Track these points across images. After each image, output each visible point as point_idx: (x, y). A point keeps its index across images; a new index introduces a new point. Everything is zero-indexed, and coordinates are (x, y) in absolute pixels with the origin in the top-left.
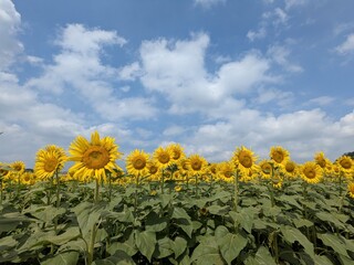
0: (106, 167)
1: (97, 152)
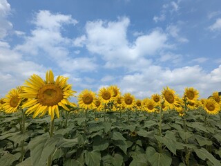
0: (60, 104)
1: (52, 90)
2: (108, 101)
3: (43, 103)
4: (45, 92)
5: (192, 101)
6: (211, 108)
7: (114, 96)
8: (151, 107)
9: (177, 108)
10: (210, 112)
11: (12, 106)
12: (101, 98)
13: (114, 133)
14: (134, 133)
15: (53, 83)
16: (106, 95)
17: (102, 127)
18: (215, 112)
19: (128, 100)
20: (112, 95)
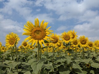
7: (73, 38)
13: (74, 64)
19: (83, 41)
20: (71, 37)
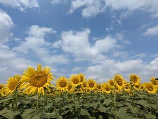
0: (45, 86)
1: (40, 77)
2: (76, 85)
3: (34, 85)
4: (36, 78)
5: (136, 84)
6: (150, 89)
7: (81, 81)
8: (107, 89)
9: (126, 90)
10: (150, 92)
11: (11, 89)
12: (72, 82)
13: (82, 109)
14: (96, 110)
15: (41, 72)
16: (75, 81)
17: (73, 105)
18: (153, 92)
19: (91, 84)
20: (79, 80)
